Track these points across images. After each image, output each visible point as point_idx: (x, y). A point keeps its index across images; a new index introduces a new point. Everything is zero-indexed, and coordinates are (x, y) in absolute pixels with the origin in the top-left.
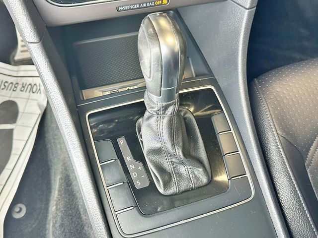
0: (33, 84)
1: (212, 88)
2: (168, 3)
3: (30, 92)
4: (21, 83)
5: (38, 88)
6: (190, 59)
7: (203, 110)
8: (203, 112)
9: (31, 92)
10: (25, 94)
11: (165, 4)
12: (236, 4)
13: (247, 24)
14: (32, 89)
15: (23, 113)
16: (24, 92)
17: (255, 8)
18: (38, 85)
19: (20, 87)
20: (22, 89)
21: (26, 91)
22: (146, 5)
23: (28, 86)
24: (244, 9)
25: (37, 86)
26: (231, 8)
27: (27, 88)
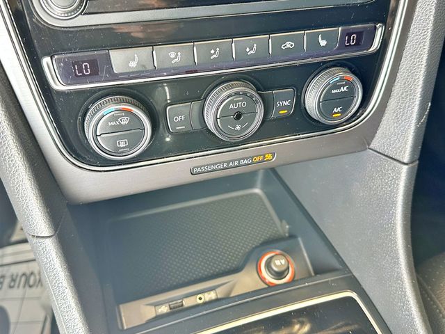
0: (28, 273)
1: (354, 295)
2: (273, 158)
3: (24, 287)
4: (8, 274)
5: (38, 277)
6: (300, 239)
7: (335, 326)
8: (335, 329)
9: (27, 286)
10: (17, 292)
11: (268, 160)
12: (384, 157)
13: (406, 187)
14: (27, 281)
15: (17, 323)
16: (15, 289)
17: (417, 162)
18: (36, 272)
19: (7, 281)
20: (12, 284)
21: (18, 287)
22: (239, 163)
23: (21, 276)
24: (398, 164)
25: (35, 276)
26: (373, 162)
27: (20, 281)
